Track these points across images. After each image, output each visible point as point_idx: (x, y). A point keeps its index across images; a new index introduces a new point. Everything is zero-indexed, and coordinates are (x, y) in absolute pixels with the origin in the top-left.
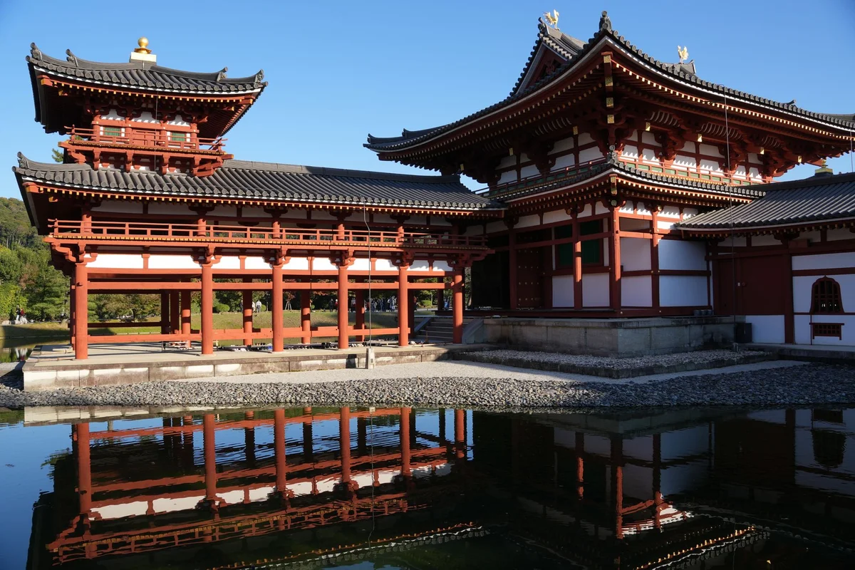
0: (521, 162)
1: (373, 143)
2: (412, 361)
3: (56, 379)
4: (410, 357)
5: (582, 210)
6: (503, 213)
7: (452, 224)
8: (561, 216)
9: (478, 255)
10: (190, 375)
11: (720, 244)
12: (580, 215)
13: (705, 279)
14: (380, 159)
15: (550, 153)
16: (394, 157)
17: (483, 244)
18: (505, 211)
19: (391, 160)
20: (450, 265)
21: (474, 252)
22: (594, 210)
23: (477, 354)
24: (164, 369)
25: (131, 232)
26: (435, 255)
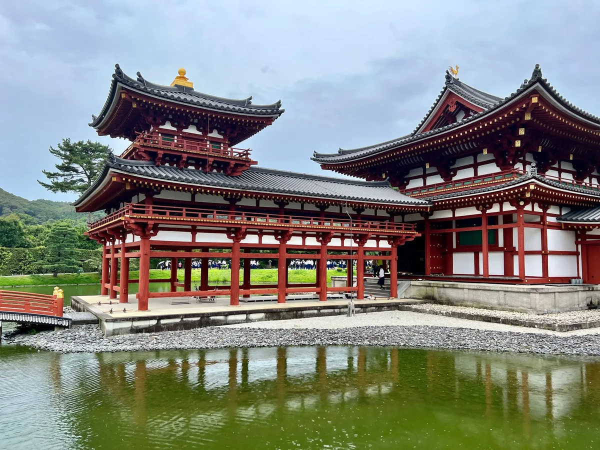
0: (427, 173)
1: (317, 157)
2: (373, 311)
3: (132, 327)
4: (372, 308)
5: (491, 207)
6: (429, 208)
7: (390, 215)
8: (473, 212)
9: (409, 237)
10: (230, 322)
11: (588, 233)
12: (488, 211)
13: (575, 257)
14: (322, 169)
15: (451, 167)
16: (331, 168)
17: (413, 230)
18: (430, 207)
19: (329, 169)
20: (389, 243)
21: (408, 235)
22: (501, 208)
23: (414, 306)
24: (212, 318)
25: (187, 215)
26: (380, 236)
